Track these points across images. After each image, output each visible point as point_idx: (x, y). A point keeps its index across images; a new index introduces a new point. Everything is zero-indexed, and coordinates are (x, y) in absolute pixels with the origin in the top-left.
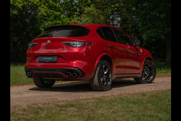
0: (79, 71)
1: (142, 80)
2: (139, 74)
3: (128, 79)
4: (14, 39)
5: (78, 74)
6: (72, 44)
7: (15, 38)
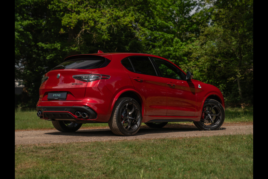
0: (89, 110)
1: (203, 126)
2: (197, 117)
3: (176, 123)
5: (89, 114)
6: (84, 78)
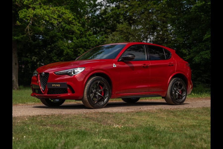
4: (33, 59)
7: (34, 57)
